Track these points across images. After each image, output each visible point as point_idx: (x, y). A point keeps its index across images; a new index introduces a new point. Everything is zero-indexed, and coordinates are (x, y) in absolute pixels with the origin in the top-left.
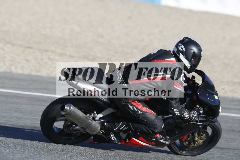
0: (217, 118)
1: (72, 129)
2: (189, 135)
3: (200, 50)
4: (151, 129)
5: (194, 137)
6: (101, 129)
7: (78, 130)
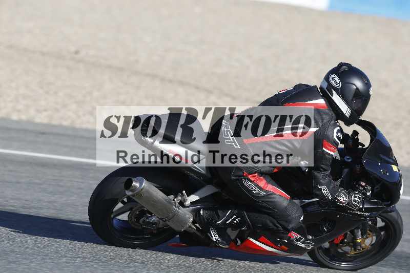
0: (396, 205)
1: (144, 221)
2: (347, 234)
3: (368, 85)
5: (355, 238)
6: (194, 222)
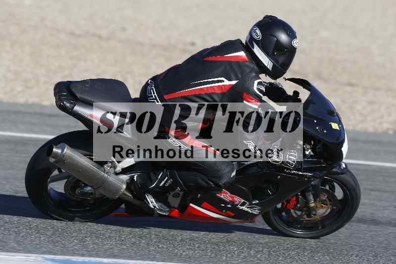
4: (211, 179)
5: (307, 202)
7: (91, 194)
